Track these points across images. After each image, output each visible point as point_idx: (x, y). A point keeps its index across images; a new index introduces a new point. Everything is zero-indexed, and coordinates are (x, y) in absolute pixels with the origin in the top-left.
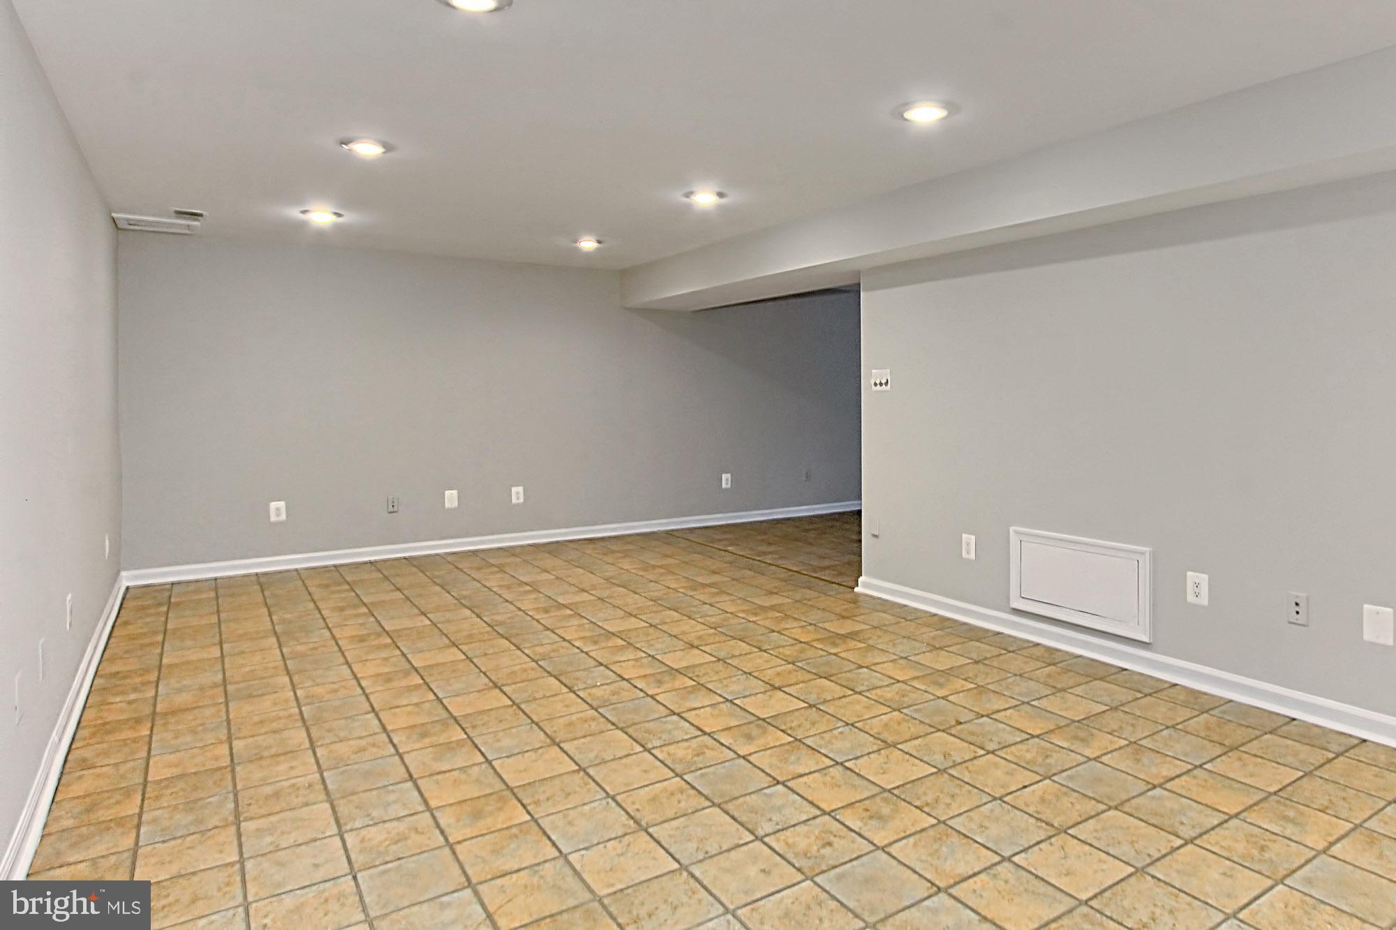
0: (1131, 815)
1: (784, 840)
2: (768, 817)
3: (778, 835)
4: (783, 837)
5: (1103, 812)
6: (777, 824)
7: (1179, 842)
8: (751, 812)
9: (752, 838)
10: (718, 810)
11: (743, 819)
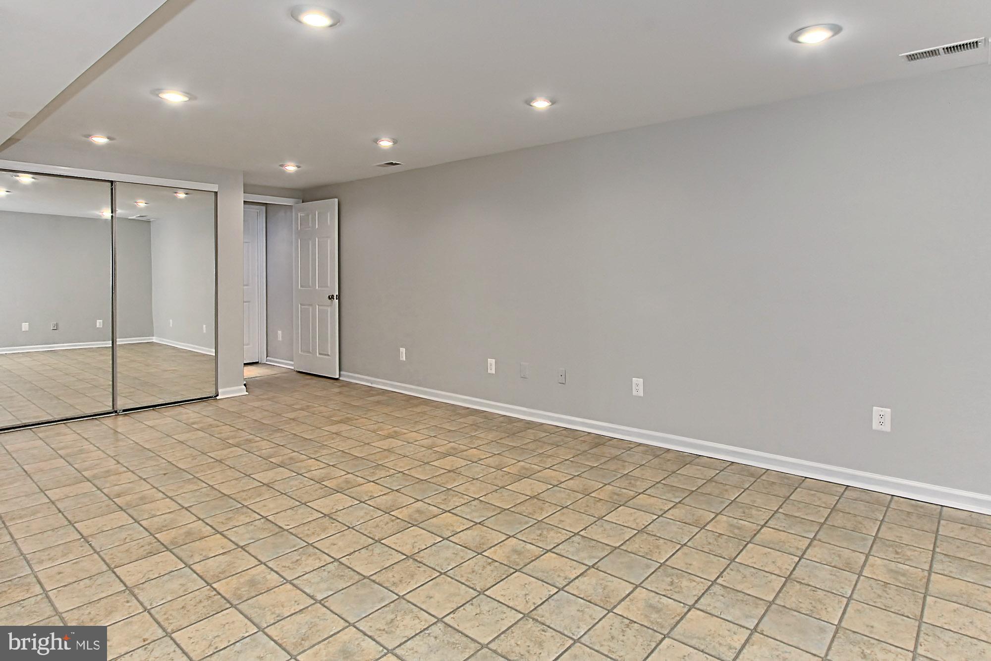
0: (606, 544)
1: (321, 561)
2: (330, 574)
3: (325, 564)
4: (322, 562)
5: (622, 545)
6: (324, 570)
7: (581, 533)
8: (342, 576)
9: (341, 560)
10: (365, 574)
11: (347, 570)
